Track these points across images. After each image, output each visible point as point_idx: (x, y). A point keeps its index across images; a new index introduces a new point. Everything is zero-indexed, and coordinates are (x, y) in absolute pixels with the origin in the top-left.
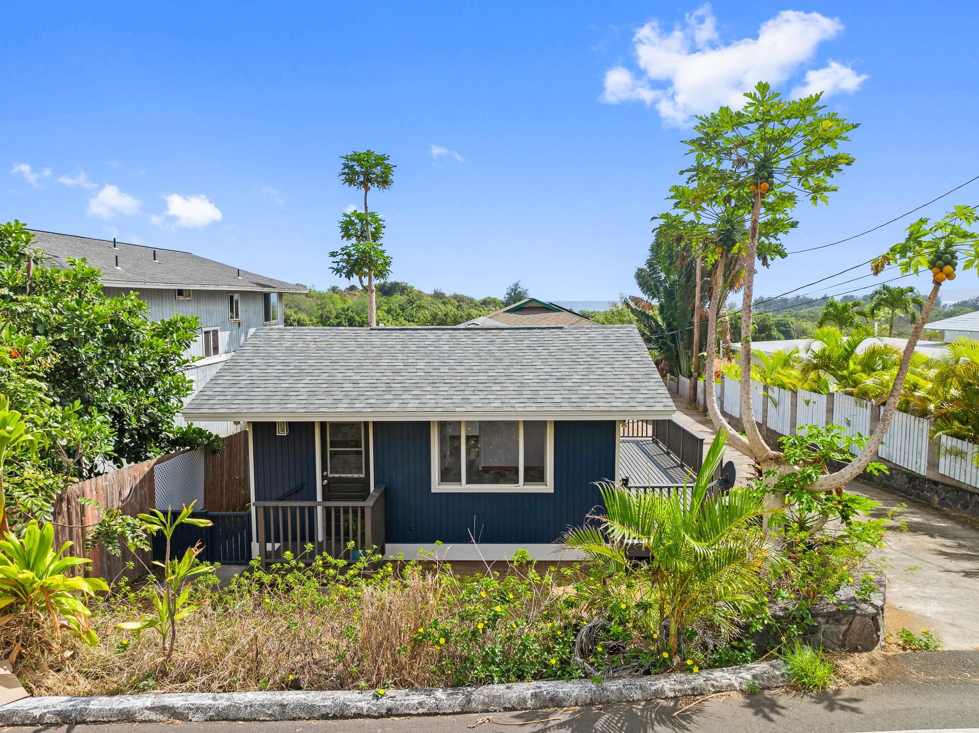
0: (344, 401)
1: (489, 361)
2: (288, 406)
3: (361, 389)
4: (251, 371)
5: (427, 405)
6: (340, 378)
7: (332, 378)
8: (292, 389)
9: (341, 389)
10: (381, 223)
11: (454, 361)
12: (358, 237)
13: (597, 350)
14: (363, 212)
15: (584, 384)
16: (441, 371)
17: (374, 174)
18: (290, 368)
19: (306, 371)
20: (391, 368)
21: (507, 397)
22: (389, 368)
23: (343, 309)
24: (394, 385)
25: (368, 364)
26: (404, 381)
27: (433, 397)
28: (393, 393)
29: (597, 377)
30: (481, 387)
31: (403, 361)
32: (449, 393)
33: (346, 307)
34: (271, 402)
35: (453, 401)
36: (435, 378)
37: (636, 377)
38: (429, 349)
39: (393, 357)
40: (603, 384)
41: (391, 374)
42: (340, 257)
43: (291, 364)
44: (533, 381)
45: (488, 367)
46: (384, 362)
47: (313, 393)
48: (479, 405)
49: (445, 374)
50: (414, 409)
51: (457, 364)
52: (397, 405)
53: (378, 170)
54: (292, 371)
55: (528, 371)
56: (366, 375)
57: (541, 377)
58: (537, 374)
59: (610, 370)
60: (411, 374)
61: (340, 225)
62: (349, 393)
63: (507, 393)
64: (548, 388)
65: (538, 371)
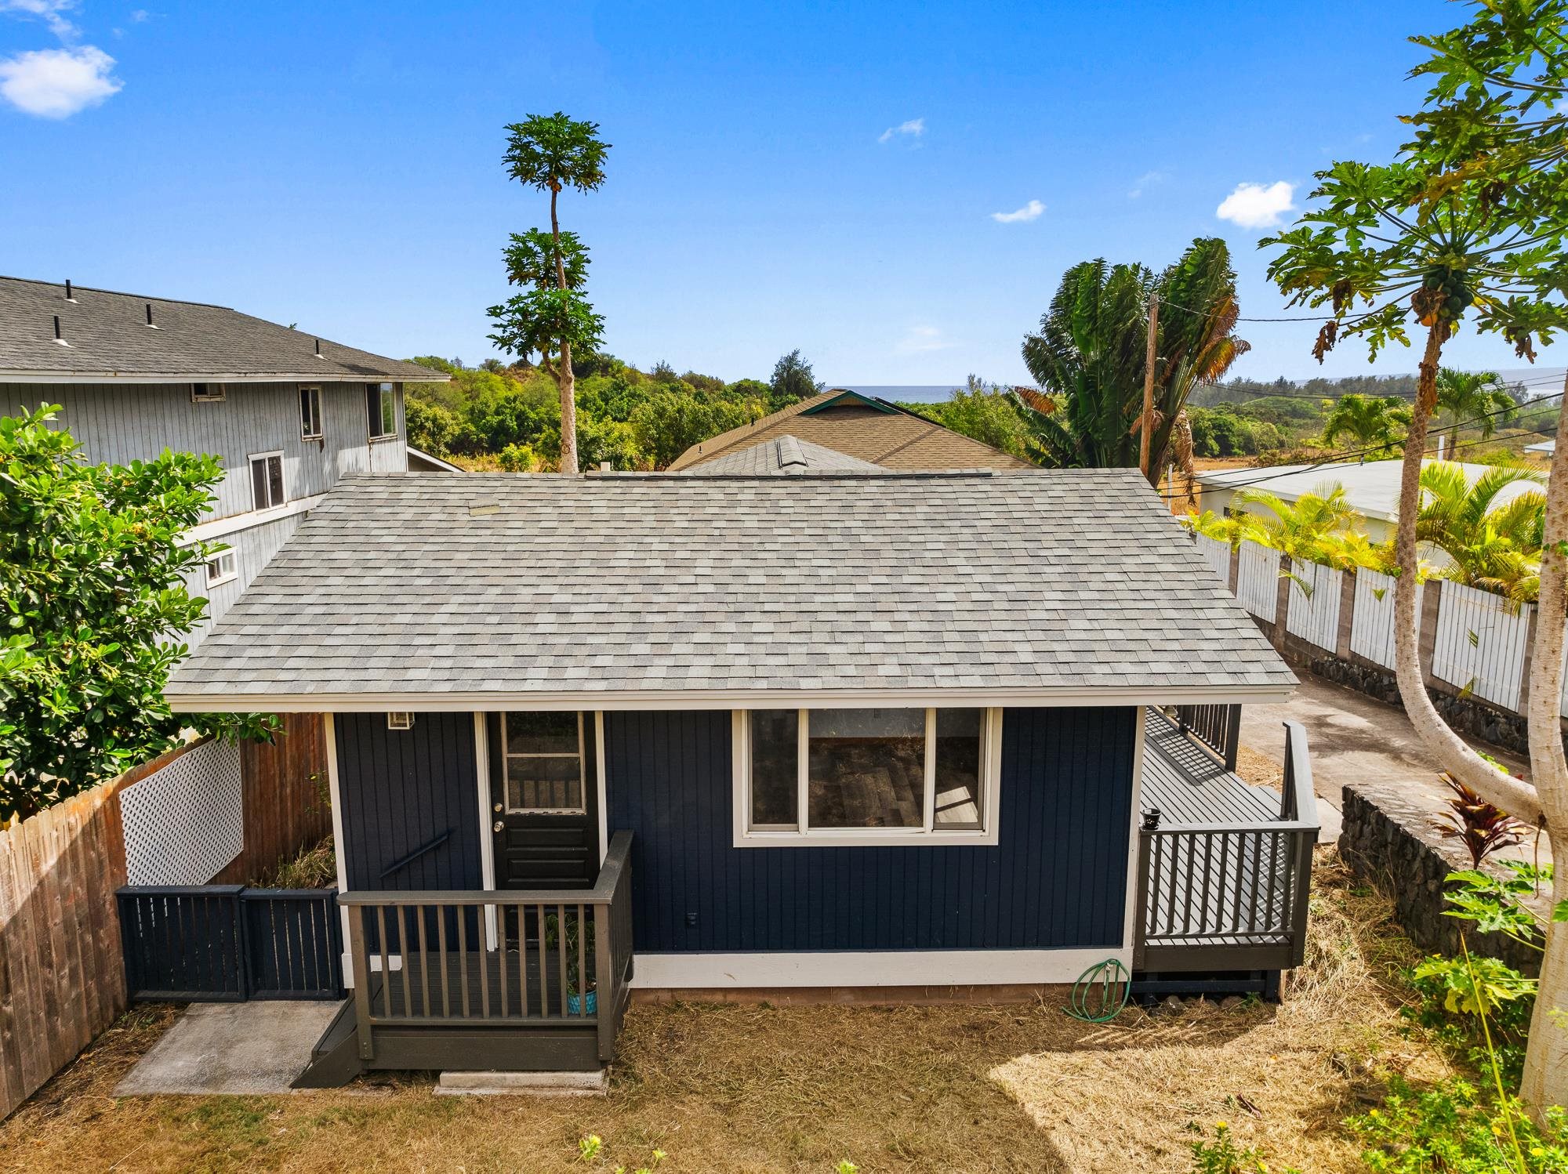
0: (539, 661)
1: (851, 554)
2: (410, 674)
3: (577, 628)
4: (328, 581)
5: (733, 672)
6: (528, 599)
7: (508, 599)
8: (419, 629)
9: (530, 629)
10: (582, 252)
11: (774, 555)
12: (539, 280)
13: (1077, 529)
14: (549, 230)
15: (1073, 614)
16: (751, 580)
17: (569, 159)
18: (416, 572)
19: (450, 581)
20: (640, 572)
21: (910, 648)
22: (634, 571)
23: (507, 399)
24: (650, 618)
25: (587, 563)
26: (672, 607)
27: (741, 649)
28: (652, 638)
29: (1097, 596)
30: (846, 622)
31: (663, 555)
32: (778, 638)
33: (511, 395)
34: (372, 663)
35: (791, 660)
36: (740, 598)
37: (1180, 595)
38: (715, 524)
39: (642, 546)
40: (1115, 615)
41: (639, 589)
42: (506, 317)
43: (417, 564)
44: (959, 606)
45: (850, 571)
46: (624, 557)
47: (466, 640)
48: (851, 671)
49: (761, 589)
50: (705, 684)
51: (783, 563)
52: (663, 672)
53: (576, 152)
54: (418, 582)
55: (942, 579)
56: (585, 590)
57: (975, 597)
58: (962, 588)
59: (1119, 577)
60: (686, 589)
61: (506, 256)
62: (551, 640)
63: (907, 637)
64: (996, 625)
65: (962, 579)
